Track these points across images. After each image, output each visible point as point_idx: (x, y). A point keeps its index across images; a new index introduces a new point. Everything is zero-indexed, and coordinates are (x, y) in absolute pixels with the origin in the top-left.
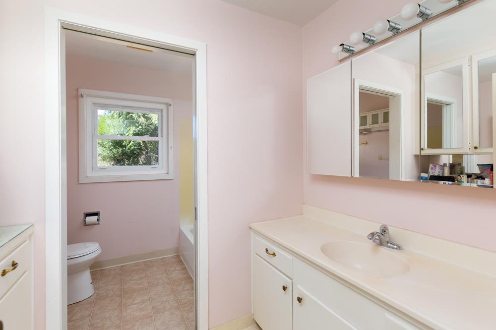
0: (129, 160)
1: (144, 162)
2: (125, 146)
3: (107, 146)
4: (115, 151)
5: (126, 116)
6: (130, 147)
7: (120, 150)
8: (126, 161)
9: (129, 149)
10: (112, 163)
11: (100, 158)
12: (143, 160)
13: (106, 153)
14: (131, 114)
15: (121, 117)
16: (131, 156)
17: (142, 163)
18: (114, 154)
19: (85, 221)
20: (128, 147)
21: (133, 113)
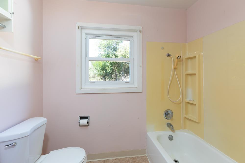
0: (108, 76)
1: (114, 77)
2: (106, 70)
3: (99, 70)
4: (102, 72)
5: (107, 55)
6: (109, 70)
7: (104, 71)
8: (107, 77)
9: (108, 71)
10: (101, 78)
11: (97, 75)
12: (114, 76)
13: (99, 73)
14: (109, 55)
15: (105, 56)
16: (109, 75)
17: (113, 78)
18: (102, 73)
19: (79, 123)
20: (108, 70)
21: (110, 54)
